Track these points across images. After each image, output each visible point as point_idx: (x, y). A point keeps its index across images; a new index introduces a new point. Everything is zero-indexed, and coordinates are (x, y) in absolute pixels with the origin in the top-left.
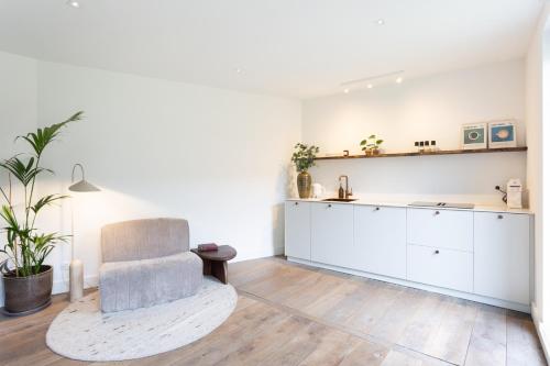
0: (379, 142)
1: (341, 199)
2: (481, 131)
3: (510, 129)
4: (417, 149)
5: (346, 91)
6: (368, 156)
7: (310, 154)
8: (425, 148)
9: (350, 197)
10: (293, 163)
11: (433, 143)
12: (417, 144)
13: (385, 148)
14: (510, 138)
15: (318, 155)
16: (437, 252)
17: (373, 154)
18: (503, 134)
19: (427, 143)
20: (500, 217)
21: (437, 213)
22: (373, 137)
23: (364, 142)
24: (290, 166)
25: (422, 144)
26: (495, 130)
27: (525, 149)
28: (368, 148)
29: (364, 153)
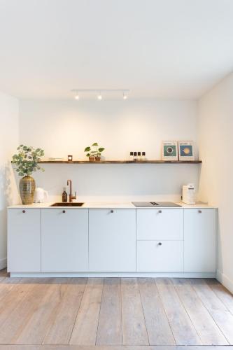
0: (101, 150)
1: (64, 204)
2: (174, 147)
3: (190, 147)
4: (132, 158)
5: (77, 98)
6: (91, 161)
7: (34, 157)
8: (138, 157)
9: (74, 201)
10: (11, 166)
11: (144, 154)
12: (132, 154)
13: (105, 156)
14: (190, 154)
15: (43, 159)
16: (160, 244)
17: (95, 160)
18: (187, 151)
19: (139, 154)
20: (200, 212)
21: (160, 212)
22: (96, 144)
23: (88, 149)
24: (7, 169)
25: (135, 154)
26: (183, 148)
27: (201, 162)
28: (92, 154)
29: (87, 159)
